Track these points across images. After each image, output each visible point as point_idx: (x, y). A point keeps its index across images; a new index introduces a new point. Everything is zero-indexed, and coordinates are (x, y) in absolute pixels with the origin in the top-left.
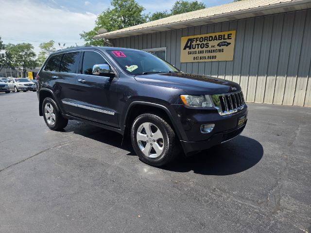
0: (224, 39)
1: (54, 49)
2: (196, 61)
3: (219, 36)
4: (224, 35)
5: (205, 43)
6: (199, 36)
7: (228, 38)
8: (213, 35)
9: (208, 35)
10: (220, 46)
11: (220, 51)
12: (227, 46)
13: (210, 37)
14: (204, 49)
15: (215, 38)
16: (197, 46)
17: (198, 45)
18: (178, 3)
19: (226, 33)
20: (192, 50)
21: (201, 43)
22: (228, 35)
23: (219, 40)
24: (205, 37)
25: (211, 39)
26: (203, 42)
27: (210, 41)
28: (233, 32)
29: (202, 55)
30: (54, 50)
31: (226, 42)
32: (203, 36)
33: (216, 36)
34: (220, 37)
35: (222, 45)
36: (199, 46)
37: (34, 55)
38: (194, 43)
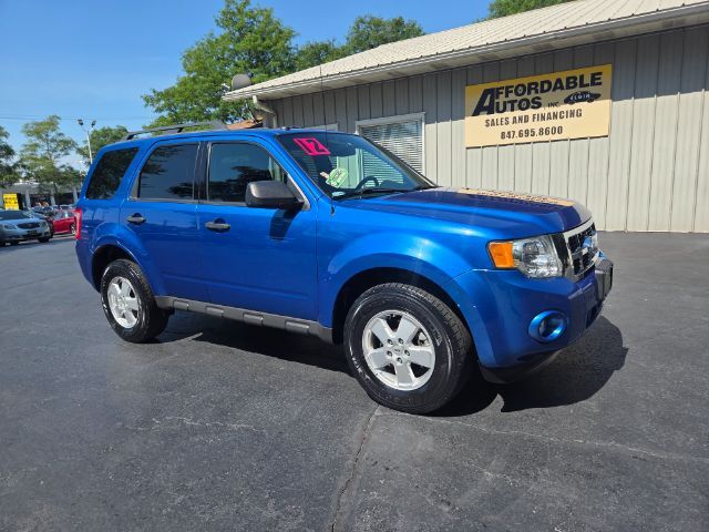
0: (582, 85)
1: (60, 134)
2: (507, 141)
3: (568, 79)
4: (582, 77)
5: (530, 98)
6: (515, 82)
7: (593, 84)
8: (553, 78)
9: (538, 79)
10: (572, 103)
11: (572, 114)
12: (590, 100)
13: (543, 83)
14: (530, 112)
15: (559, 85)
16: (509, 106)
17: (512, 102)
18: (362, 22)
19: (587, 73)
20: (496, 116)
21: (519, 98)
22: (593, 75)
23: (568, 88)
24: (530, 84)
25: (546, 86)
26: (526, 96)
27: (543, 91)
28: (606, 70)
29: (523, 126)
30: (60, 138)
31: (586, 93)
32: (526, 81)
33: (559, 81)
34: (572, 83)
35: (578, 101)
36: (516, 105)
37: (9, 152)
38: (502, 98)
